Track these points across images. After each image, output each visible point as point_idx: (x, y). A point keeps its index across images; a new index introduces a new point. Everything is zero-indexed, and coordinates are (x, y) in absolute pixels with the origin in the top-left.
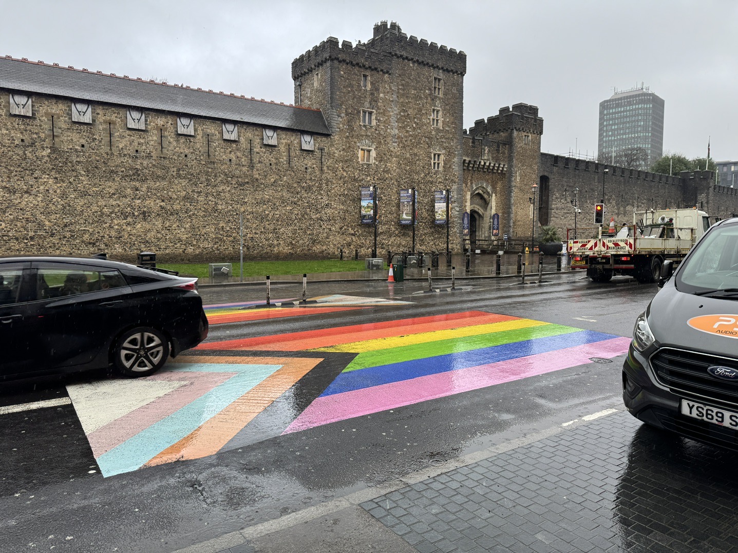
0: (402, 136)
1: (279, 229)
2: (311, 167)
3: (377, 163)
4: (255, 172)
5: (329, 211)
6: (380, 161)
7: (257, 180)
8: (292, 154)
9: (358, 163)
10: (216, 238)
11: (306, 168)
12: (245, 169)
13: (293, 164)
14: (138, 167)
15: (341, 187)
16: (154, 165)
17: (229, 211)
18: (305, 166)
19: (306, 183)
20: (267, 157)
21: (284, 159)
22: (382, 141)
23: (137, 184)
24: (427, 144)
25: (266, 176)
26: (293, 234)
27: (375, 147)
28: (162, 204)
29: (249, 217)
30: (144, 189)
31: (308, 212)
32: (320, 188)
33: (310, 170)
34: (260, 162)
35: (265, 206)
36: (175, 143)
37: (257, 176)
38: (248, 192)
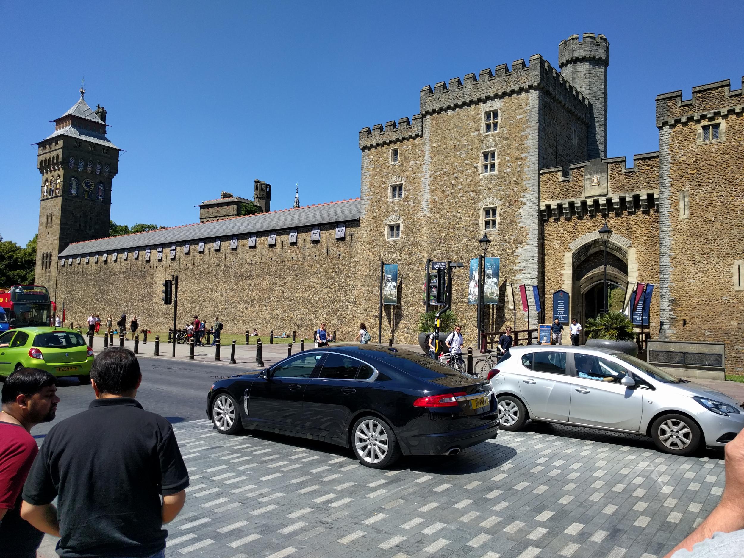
0: (437, 199)
1: (318, 311)
2: (343, 253)
3: (405, 237)
4: (306, 264)
5: (355, 292)
6: (408, 235)
7: (306, 270)
8: (330, 244)
9: (384, 240)
10: (282, 318)
11: (339, 255)
12: (300, 262)
13: (330, 253)
14: (252, 270)
15: (367, 268)
16: (258, 268)
17: (290, 297)
18: (339, 253)
19: (338, 268)
20: (313, 250)
21: (324, 250)
22: (411, 212)
23: (250, 281)
24: (473, 199)
25: (312, 266)
26: (327, 315)
27: (402, 220)
28: (259, 294)
29: (300, 301)
30: (253, 285)
31: (339, 294)
32: (349, 270)
33: (342, 256)
34: (309, 256)
35: (310, 292)
36: (267, 252)
37: (307, 268)
38: (301, 281)
